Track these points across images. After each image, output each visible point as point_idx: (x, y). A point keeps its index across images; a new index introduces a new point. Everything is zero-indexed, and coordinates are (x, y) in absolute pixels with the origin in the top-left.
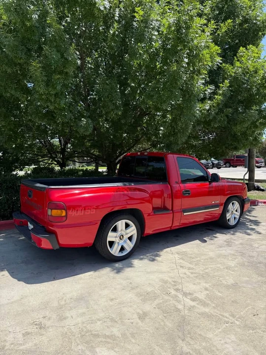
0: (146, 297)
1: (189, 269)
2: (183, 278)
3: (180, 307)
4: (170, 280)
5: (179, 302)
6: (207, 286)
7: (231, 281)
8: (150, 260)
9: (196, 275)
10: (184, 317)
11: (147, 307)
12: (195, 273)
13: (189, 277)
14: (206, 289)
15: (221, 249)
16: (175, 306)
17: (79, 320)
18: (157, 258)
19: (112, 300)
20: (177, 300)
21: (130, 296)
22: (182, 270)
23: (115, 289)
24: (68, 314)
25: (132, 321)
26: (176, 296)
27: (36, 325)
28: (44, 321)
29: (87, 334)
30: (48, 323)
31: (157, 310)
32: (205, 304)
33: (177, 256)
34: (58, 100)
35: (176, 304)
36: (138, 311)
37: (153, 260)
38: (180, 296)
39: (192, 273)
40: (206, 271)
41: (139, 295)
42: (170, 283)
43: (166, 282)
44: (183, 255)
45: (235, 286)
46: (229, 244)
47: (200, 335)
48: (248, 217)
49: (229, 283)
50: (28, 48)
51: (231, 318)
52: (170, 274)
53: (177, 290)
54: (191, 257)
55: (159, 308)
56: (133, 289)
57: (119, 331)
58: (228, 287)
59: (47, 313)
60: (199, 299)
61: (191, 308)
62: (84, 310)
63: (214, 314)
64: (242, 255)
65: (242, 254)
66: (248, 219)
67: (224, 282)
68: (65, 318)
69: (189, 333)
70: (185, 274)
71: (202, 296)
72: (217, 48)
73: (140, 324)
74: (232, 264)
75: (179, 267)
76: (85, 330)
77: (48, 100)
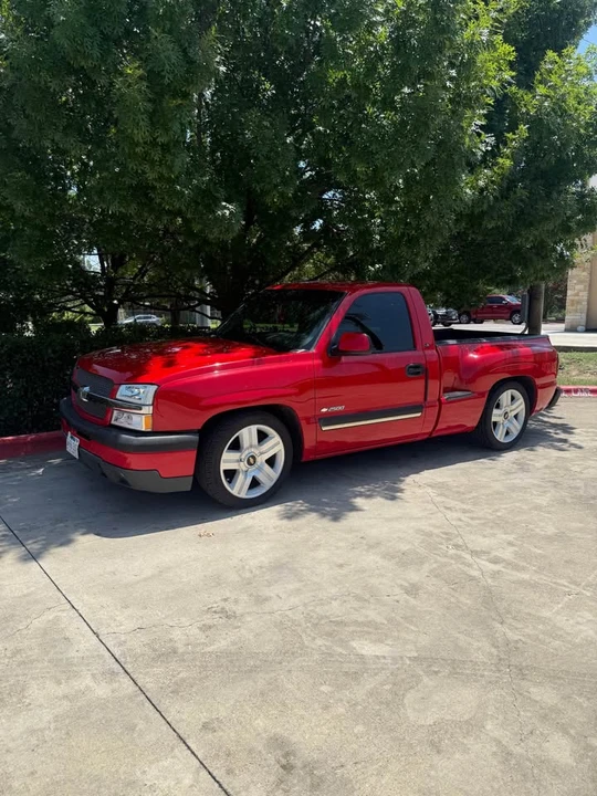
0: (404, 560)
1: (464, 511)
2: (460, 527)
3: (475, 573)
4: (436, 531)
5: (470, 565)
6: (511, 538)
7: (551, 530)
8: (387, 498)
9: (483, 521)
10: (488, 589)
11: (413, 576)
12: (479, 519)
13: (469, 524)
14: (510, 544)
15: (512, 476)
16: (465, 573)
17: (294, 600)
18: (399, 494)
19: (341, 566)
20: (463, 563)
21: (371, 559)
22: (449, 514)
23: (338, 548)
24: (267, 592)
25: (396, 598)
26: (460, 557)
27: (215, 612)
28: (228, 606)
29: (323, 622)
30: (239, 609)
31: (434, 579)
32: (516, 568)
33: (430, 490)
34: (169, 157)
35: (466, 569)
36: (399, 582)
37: (393, 498)
38: (468, 557)
39: (472, 518)
40: (499, 514)
41: (387, 556)
42: (438, 536)
43: (430, 535)
44: (441, 487)
45: (560, 537)
46: (523, 467)
47: (530, 614)
48: (546, 419)
49: (549, 533)
50: (102, 33)
51: (573, 587)
52: (433, 521)
53: (457, 546)
54: (458, 492)
55: (436, 576)
56: (370, 547)
57: (379, 613)
58: (549, 539)
59: (228, 594)
60: (505, 560)
61: (495, 575)
62: (297, 585)
63: (541, 582)
64: (555, 487)
65: (556, 485)
66: (546, 422)
67: (538, 530)
68: (267, 599)
69: (509, 612)
70: (460, 520)
71: (508, 554)
72: (508, 48)
73: (412, 601)
74: (543, 501)
75: (442, 509)
76: (315, 616)
77: (145, 157)
